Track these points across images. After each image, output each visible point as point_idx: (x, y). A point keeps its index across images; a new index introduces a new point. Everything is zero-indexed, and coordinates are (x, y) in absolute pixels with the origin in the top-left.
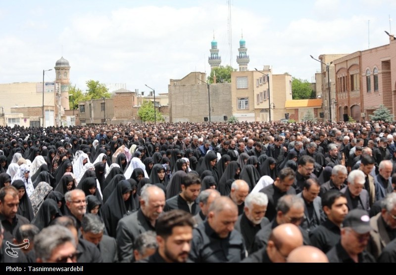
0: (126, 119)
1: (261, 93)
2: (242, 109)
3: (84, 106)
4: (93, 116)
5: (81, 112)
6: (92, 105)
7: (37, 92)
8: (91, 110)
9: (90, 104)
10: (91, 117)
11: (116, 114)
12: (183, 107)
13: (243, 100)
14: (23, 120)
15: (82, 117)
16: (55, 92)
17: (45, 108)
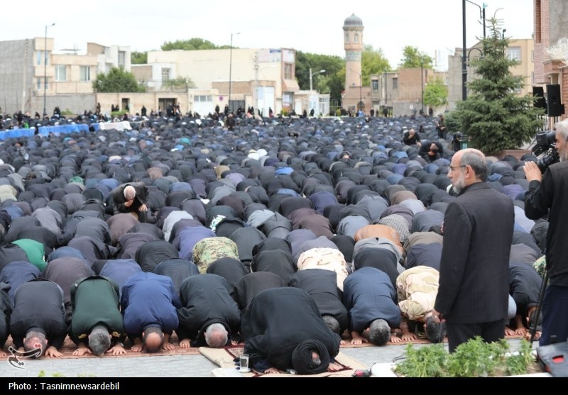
3: (377, 81)
4: (383, 96)
5: (374, 89)
6: (383, 80)
8: (382, 87)
11: (402, 94)
14: (218, 98)
15: (374, 97)
16: (282, 62)
17: (253, 84)
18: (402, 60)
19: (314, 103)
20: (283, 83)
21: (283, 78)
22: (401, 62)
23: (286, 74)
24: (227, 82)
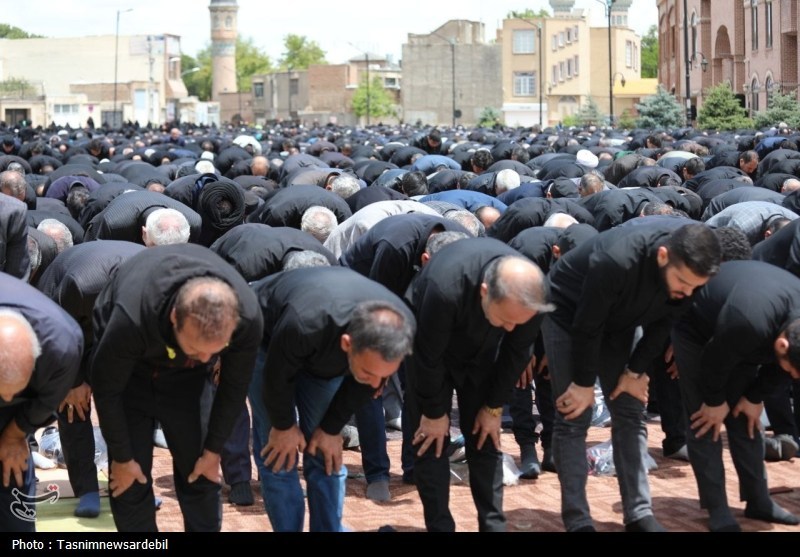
0: (328, 112)
1: (562, 64)
2: (522, 94)
3: (261, 84)
4: (276, 105)
5: (257, 95)
6: (275, 82)
7: (131, 55)
8: (272, 93)
9: (272, 82)
10: (272, 106)
11: (313, 102)
12: (426, 88)
13: (524, 77)
14: (86, 108)
15: (257, 106)
16: (165, 54)
17: (135, 86)
18: (283, 54)
19: (203, 115)
20: (167, 85)
21: (167, 77)
22: (280, 57)
23: (170, 72)
24: (111, 85)
